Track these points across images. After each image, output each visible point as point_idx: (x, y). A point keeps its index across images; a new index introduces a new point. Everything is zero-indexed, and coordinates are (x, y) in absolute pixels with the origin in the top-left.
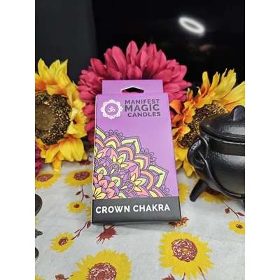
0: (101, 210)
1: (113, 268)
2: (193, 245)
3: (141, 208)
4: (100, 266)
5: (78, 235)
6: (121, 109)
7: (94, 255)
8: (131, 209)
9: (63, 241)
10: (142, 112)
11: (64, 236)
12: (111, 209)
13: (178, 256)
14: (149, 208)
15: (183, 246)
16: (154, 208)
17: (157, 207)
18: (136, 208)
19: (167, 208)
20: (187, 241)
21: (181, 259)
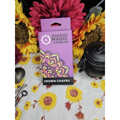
0: (46, 81)
1: (51, 98)
2: (77, 92)
3: (59, 81)
4: (47, 97)
5: (39, 86)
6: (50, 40)
7: (45, 94)
8: (56, 81)
9: (35, 88)
10: (60, 41)
11: (35, 86)
12: (49, 81)
13: (71, 95)
14: (62, 81)
15: (73, 92)
16: (64, 81)
17: (65, 81)
18: (58, 81)
19: (69, 81)
20: (75, 90)
21: (72, 96)
